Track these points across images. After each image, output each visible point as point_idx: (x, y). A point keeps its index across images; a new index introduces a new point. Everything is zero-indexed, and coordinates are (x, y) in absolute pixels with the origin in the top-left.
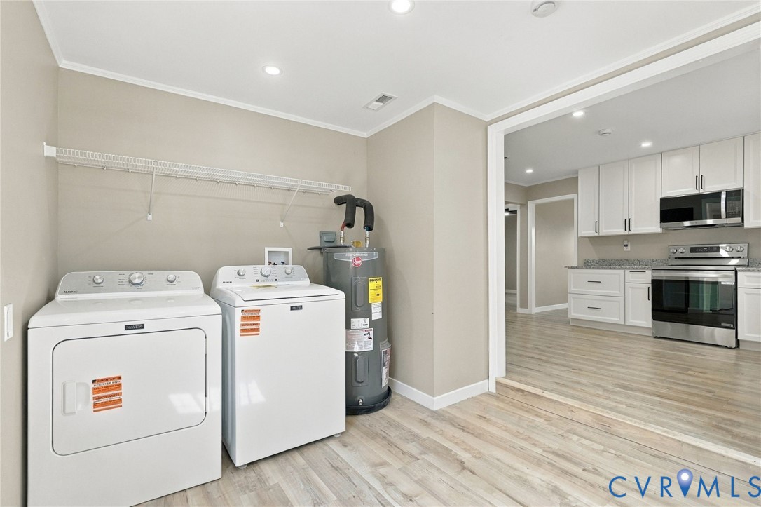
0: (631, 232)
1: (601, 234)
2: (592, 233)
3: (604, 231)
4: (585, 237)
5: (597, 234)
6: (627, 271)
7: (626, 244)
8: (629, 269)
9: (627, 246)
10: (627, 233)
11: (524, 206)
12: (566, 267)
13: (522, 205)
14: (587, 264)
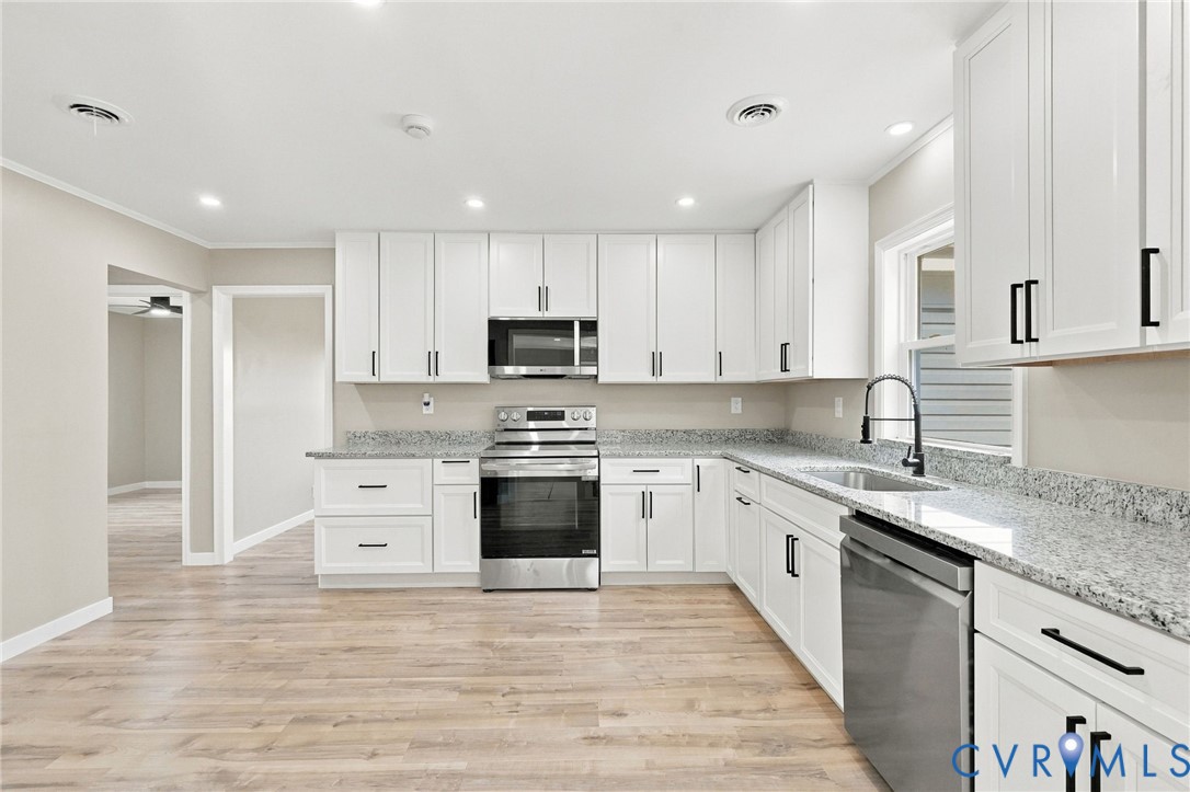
0: (439, 379)
1: (383, 380)
2: (366, 377)
3: (388, 374)
4: (350, 383)
5: (375, 380)
6: (438, 462)
7: (426, 400)
8: (439, 457)
9: (427, 404)
10: (431, 379)
11: (202, 294)
12: (308, 455)
13: (195, 293)
14: (351, 446)
